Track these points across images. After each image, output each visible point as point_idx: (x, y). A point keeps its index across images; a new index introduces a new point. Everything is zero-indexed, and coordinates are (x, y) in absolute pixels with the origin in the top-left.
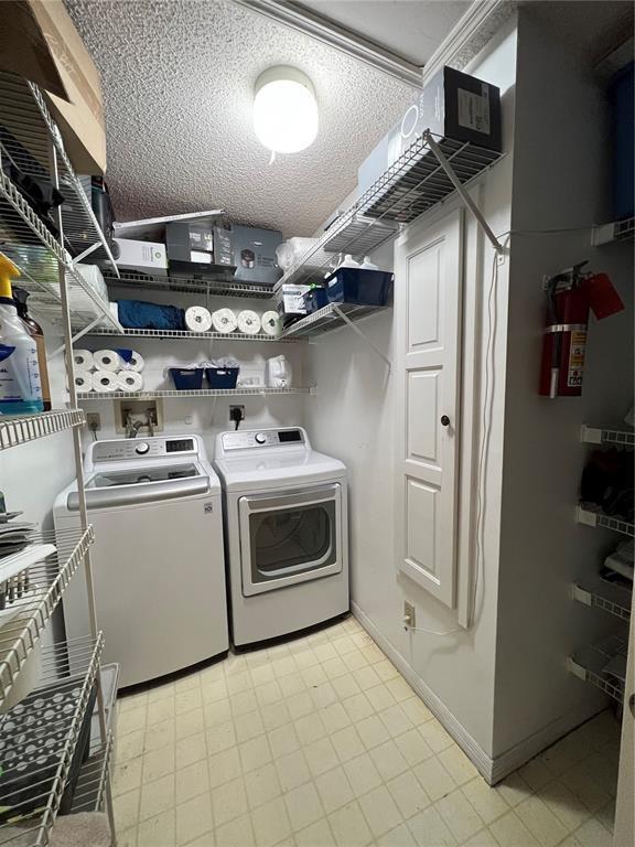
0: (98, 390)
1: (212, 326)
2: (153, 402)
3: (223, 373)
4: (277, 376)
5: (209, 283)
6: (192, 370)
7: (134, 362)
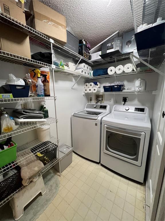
0: (89, 92)
1: (115, 72)
2: (102, 95)
3: (116, 87)
4: (137, 87)
5: (115, 58)
6: (108, 86)
7: (97, 85)
